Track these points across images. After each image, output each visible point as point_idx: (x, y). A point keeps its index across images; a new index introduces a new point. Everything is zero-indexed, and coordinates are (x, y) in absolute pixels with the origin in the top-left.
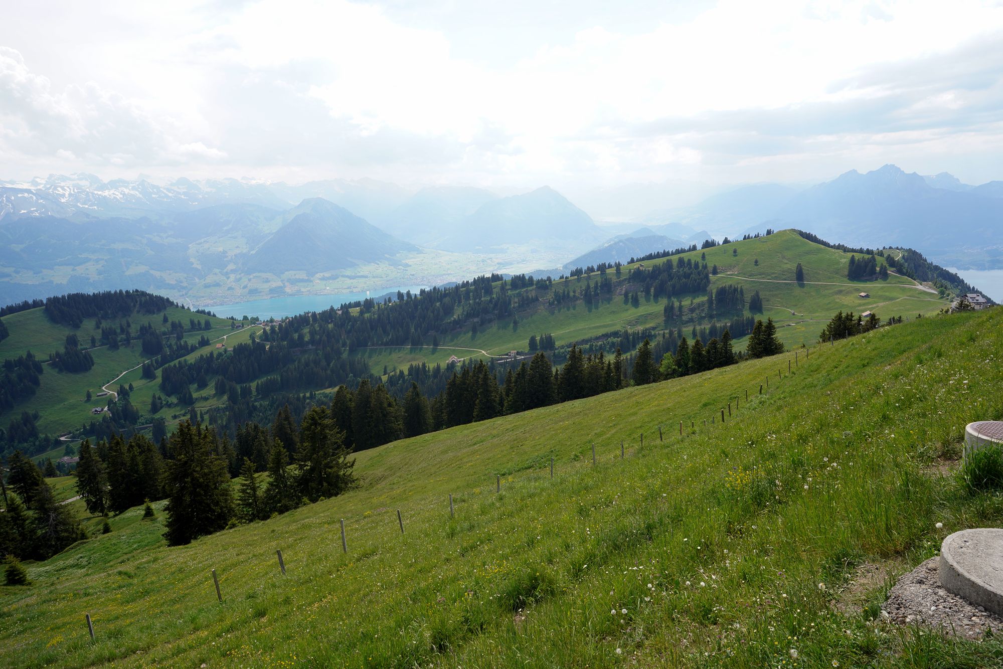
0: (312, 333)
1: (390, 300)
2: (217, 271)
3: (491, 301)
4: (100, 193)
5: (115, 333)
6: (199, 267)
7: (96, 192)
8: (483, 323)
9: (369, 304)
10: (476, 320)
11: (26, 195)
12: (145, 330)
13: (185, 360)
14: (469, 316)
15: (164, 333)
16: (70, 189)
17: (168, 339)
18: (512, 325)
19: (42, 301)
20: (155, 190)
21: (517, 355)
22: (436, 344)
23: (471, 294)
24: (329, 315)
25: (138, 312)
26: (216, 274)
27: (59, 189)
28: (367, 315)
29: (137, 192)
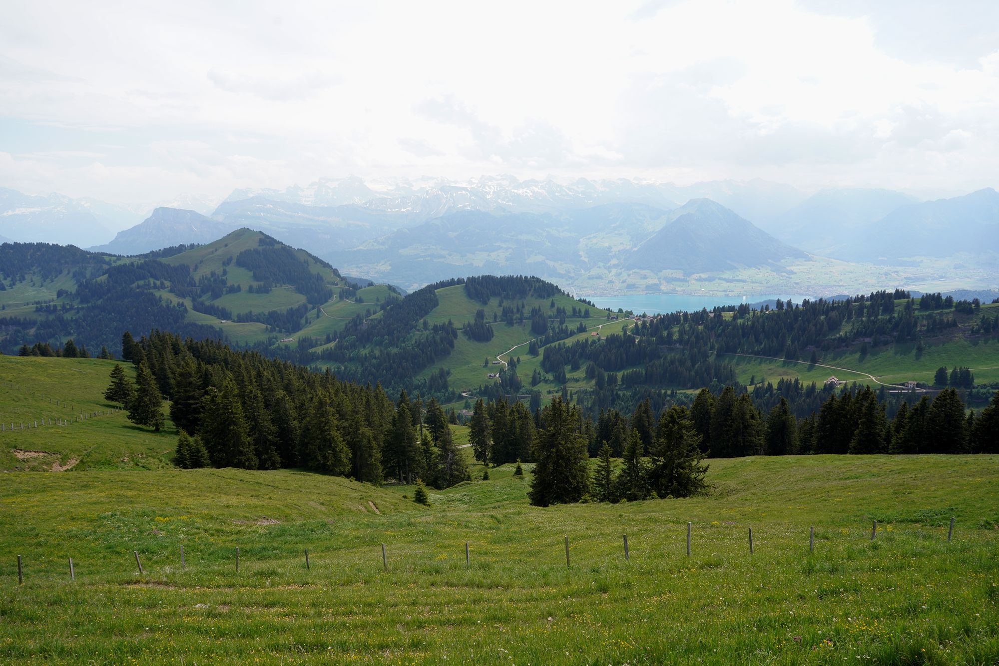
0: (682, 333)
1: (767, 308)
2: (601, 264)
3: (890, 320)
4: (516, 191)
5: (512, 312)
6: (586, 260)
7: (513, 190)
8: (875, 344)
9: (743, 310)
10: (867, 340)
11: (464, 192)
12: (535, 312)
13: (564, 343)
14: (858, 334)
15: (550, 317)
16: (495, 188)
17: (553, 322)
18: (914, 351)
19: (463, 279)
20: (558, 189)
21: (917, 387)
22: (814, 360)
23: (865, 310)
24: (700, 317)
25: (532, 296)
26: (600, 267)
27: (487, 187)
28: (740, 321)
29: (544, 191)
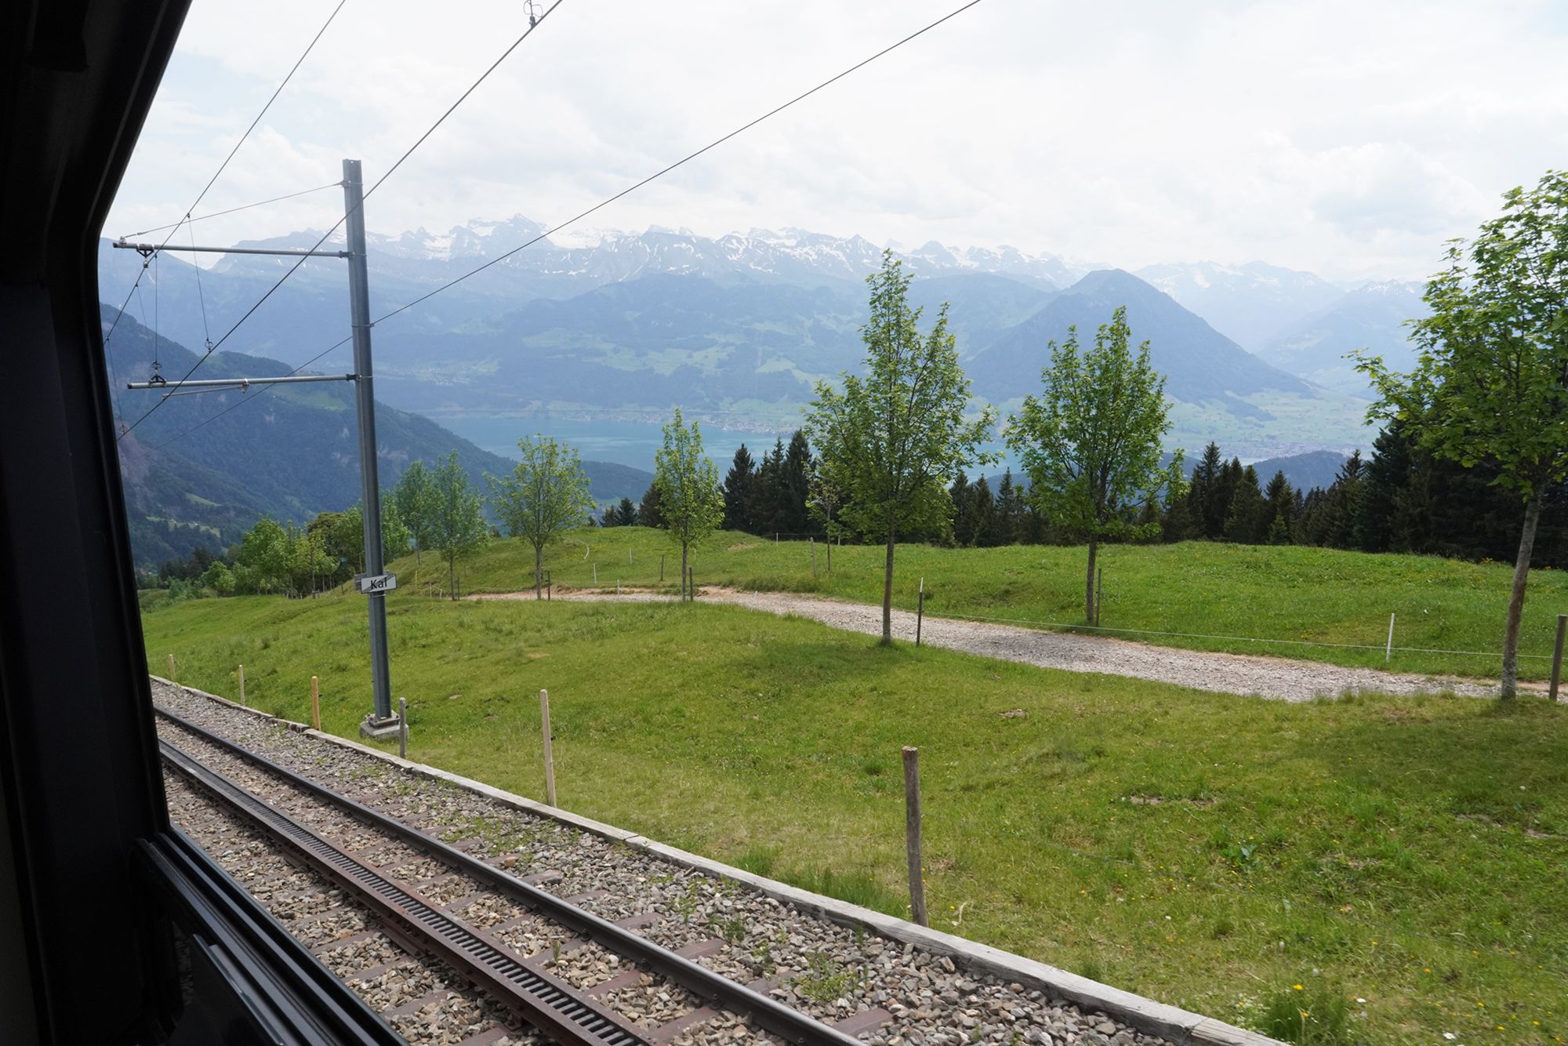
11: (684, 245)
16: (748, 242)
20: (870, 252)
